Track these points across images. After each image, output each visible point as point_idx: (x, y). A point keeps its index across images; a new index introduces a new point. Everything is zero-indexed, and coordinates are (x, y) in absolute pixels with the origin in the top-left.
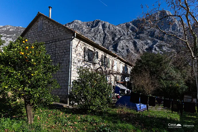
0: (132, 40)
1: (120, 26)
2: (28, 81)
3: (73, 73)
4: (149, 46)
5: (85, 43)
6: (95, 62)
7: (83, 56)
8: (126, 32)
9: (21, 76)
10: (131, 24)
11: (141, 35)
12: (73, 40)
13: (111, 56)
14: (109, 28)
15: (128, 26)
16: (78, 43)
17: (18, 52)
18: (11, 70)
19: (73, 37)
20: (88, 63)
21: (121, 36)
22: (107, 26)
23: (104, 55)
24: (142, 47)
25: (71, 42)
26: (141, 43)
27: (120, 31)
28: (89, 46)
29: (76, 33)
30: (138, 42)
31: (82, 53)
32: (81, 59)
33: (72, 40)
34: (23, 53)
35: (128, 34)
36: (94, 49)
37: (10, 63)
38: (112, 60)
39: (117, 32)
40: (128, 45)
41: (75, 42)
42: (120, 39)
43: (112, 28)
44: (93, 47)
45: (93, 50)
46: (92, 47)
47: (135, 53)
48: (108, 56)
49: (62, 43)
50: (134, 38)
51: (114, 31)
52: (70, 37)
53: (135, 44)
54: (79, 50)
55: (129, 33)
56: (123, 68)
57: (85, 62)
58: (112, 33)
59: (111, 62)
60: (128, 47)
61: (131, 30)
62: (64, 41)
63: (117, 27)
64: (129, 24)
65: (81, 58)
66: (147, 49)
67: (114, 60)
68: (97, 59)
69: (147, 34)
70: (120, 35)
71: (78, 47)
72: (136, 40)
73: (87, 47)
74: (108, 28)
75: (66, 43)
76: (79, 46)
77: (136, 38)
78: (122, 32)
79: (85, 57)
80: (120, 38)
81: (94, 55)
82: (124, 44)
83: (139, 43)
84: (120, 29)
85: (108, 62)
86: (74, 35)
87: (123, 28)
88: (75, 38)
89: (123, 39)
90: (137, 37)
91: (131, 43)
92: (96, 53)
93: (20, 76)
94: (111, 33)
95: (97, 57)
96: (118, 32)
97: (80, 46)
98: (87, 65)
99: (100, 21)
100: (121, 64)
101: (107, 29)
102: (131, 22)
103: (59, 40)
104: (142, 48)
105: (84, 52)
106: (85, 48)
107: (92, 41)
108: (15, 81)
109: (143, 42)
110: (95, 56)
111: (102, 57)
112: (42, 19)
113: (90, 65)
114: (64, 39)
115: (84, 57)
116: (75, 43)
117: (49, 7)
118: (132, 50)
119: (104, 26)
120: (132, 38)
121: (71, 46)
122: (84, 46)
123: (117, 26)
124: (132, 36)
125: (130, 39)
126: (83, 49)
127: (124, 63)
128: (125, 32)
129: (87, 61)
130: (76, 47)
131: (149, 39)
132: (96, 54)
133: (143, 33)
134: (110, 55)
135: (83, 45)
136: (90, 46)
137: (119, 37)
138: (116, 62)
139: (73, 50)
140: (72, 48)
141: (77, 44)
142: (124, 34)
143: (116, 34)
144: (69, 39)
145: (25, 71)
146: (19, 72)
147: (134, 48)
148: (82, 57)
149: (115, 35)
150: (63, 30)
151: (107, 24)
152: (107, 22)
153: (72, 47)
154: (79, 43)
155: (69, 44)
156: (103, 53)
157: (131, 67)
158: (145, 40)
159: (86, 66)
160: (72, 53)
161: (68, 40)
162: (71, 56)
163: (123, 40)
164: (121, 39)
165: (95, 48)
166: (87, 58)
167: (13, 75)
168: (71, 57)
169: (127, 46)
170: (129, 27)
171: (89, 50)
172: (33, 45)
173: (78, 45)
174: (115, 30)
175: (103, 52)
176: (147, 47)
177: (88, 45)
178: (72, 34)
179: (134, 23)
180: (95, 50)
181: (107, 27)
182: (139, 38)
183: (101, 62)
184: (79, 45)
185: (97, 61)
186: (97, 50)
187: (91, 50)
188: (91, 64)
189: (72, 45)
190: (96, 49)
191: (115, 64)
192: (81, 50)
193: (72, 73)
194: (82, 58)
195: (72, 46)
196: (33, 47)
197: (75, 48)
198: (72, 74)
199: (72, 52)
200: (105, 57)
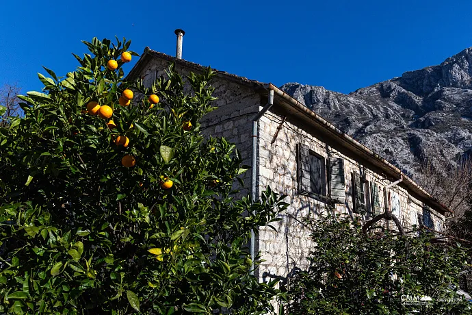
0: (404, 131)
1: (361, 93)
2: (130, 294)
3: (266, 239)
4: (464, 146)
5: (300, 130)
6: (333, 197)
7: (295, 176)
8: (382, 109)
9: (88, 264)
10: (394, 85)
11: (432, 115)
12: (263, 118)
13: (381, 177)
14: (326, 102)
15: (385, 93)
16: (276, 130)
17: (81, 103)
18: (37, 224)
19: (261, 108)
20: (312, 200)
21: (366, 125)
22: (321, 98)
23: (358, 172)
24: (441, 151)
25: (256, 123)
26: (438, 140)
27: (361, 110)
28: (312, 141)
29: (272, 92)
30: (424, 140)
31: (292, 165)
32: (288, 187)
33: (257, 119)
34: (108, 110)
35: (387, 116)
36: (328, 150)
37: (30, 178)
38: (384, 189)
39: (351, 112)
40: (391, 149)
41: (268, 124)
42: (364, 132)
43: (334, 102)
44: (324, 145)
45: (325, 155)
46: (320, 142)
47: (417, 171)
48: (371, 176)
49: (222, 132)
50: (409, 126)
51: (342, 109)
52: (252, 109)
53: (414, 144)
54: (280, 152)
55: (391, 111)
56: (419, 218)
57: (300, 196)
58: (337, 115)
59: (381, 199)
60: (391, 153)
61: (397, 101)
62: (230, 125)
63: (351, 99)
64: (390, 87)
65: (288, 181)
66: (457, 158)
67: (391, 191)
68: (340, 186)
69: (453, 111)
70: (363, 119)
71: (278, 143)
72: (418, 133)
73: (307, 143)
74: (324, 102)
75: (235, 132)
76: (282, 140)
77: (417, 125)
78: (367, 112)
79: (303, 180)
80: (362, 128)
81: (330, 173)
82: (377, 148)
83: (430, 140)
84: (361, 102)
85: (373, 198)
86: (264, 101)
87: (369, 100)
88: (268, 112)
89: (375, 133)
90: (418, 121)
91: (402, 141)
92: (334, 165)
93: (82, 262)
94: (332, 117)
95: (339, 179)
96: (356, 111)
97: (285, 140)
98: (308, 209)
99: (297, 86)
100: (412, 204)
101: (320, 106)
102: (397, 80)
103: (210, 124)
104: (443, 155)
105: (298, 158)
106: (298, 147)
107: (322, 122)
108: (49, 294)
109: (442, 136)
110: (333, 176)
111: (352, 180)
112: (154, 68)
113: (318, 206)
114: (229, 119)
115: (299, 178)
116: (268, 130)
117: (177, 32)
118: (405, 162)
119: (311, 98)
120: (403, 127)
121: (255, 139)
122: (298, 140)
123: (351, 94)
124: (403, 122)
125: (395, 129)
126: (293, 148)
127: (421, 203)
128: (379, 109)
129: (309, 195)
130: (273, 142)
131: (464, 126)
132: (335, 169)
133: (440, 108)
134: (375, 174)
135: (293, 138)
136: (315, 139)
137: (360, 125)
138: (398, 197)
139: (262, 151)
140: (258, 147)
141: (273, 134)
142: (375, 117)
143: (349, 118)
144: (248, 115)
145: (108, 230)
146: (79, 239)
147: (412, 156)
148: (292, 177)
149: (347, 121)
150: (222, 89)
151: (321, 92)
152: (319, 86)
153: (258, 141)
154: (279, 128)
155: (245, 132)
156: (355, 167)
157: (442, 216)
158: (448, 129)
159: (305, 212)
160: (258, 163)
161: (243, 121)
162: (258, 175)
163: (374, 135)
164: (366, 133)
165: (330, 148)
166: (306, 181)
167: (46, 256)
168: (258, 179)
169: (387, 151)
170: (389, 96)
171: (312, 153)
172: (154, 89)
173: (279, 136)
174: (347, 106)
175: (354, 162)
176: (457, 150)
177: (309, 135)
178: (257, 99)
179: (406, 83)
180: (329, 155)
181: (318, 101)
182: (426, 125)
183: (350, 199)
184: (281, 135)
185: (341, 192)
186: (336, 154)
187: (319, 153)
188: (322, 204)
189: (258, 134)
190: (334, 150)
191: (394, 205)
192: (287, 154)
193: (261, 237)
194: (290, 183)
195: (258, 138)
196: (156, 98)
197: (269, 147)
198: (261, 243)
199: (261, 161)
200: (363, 180)
